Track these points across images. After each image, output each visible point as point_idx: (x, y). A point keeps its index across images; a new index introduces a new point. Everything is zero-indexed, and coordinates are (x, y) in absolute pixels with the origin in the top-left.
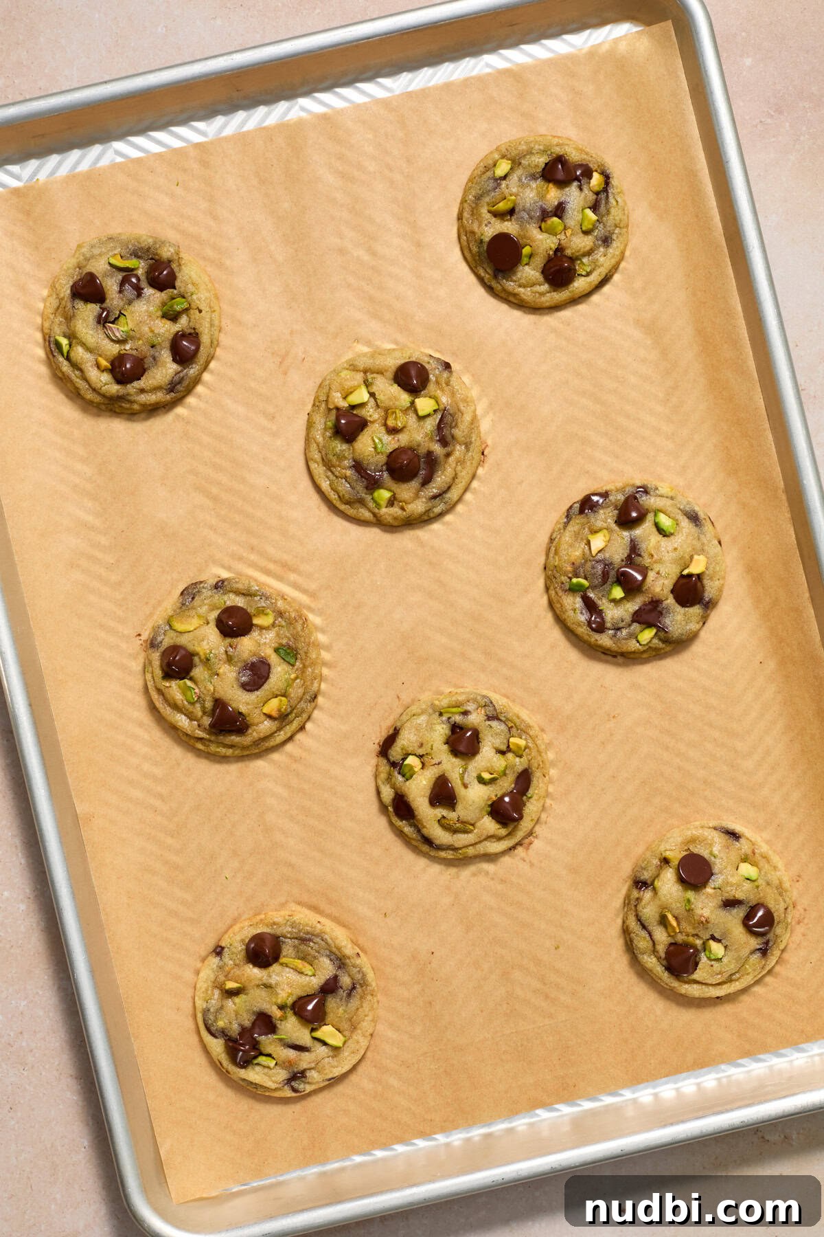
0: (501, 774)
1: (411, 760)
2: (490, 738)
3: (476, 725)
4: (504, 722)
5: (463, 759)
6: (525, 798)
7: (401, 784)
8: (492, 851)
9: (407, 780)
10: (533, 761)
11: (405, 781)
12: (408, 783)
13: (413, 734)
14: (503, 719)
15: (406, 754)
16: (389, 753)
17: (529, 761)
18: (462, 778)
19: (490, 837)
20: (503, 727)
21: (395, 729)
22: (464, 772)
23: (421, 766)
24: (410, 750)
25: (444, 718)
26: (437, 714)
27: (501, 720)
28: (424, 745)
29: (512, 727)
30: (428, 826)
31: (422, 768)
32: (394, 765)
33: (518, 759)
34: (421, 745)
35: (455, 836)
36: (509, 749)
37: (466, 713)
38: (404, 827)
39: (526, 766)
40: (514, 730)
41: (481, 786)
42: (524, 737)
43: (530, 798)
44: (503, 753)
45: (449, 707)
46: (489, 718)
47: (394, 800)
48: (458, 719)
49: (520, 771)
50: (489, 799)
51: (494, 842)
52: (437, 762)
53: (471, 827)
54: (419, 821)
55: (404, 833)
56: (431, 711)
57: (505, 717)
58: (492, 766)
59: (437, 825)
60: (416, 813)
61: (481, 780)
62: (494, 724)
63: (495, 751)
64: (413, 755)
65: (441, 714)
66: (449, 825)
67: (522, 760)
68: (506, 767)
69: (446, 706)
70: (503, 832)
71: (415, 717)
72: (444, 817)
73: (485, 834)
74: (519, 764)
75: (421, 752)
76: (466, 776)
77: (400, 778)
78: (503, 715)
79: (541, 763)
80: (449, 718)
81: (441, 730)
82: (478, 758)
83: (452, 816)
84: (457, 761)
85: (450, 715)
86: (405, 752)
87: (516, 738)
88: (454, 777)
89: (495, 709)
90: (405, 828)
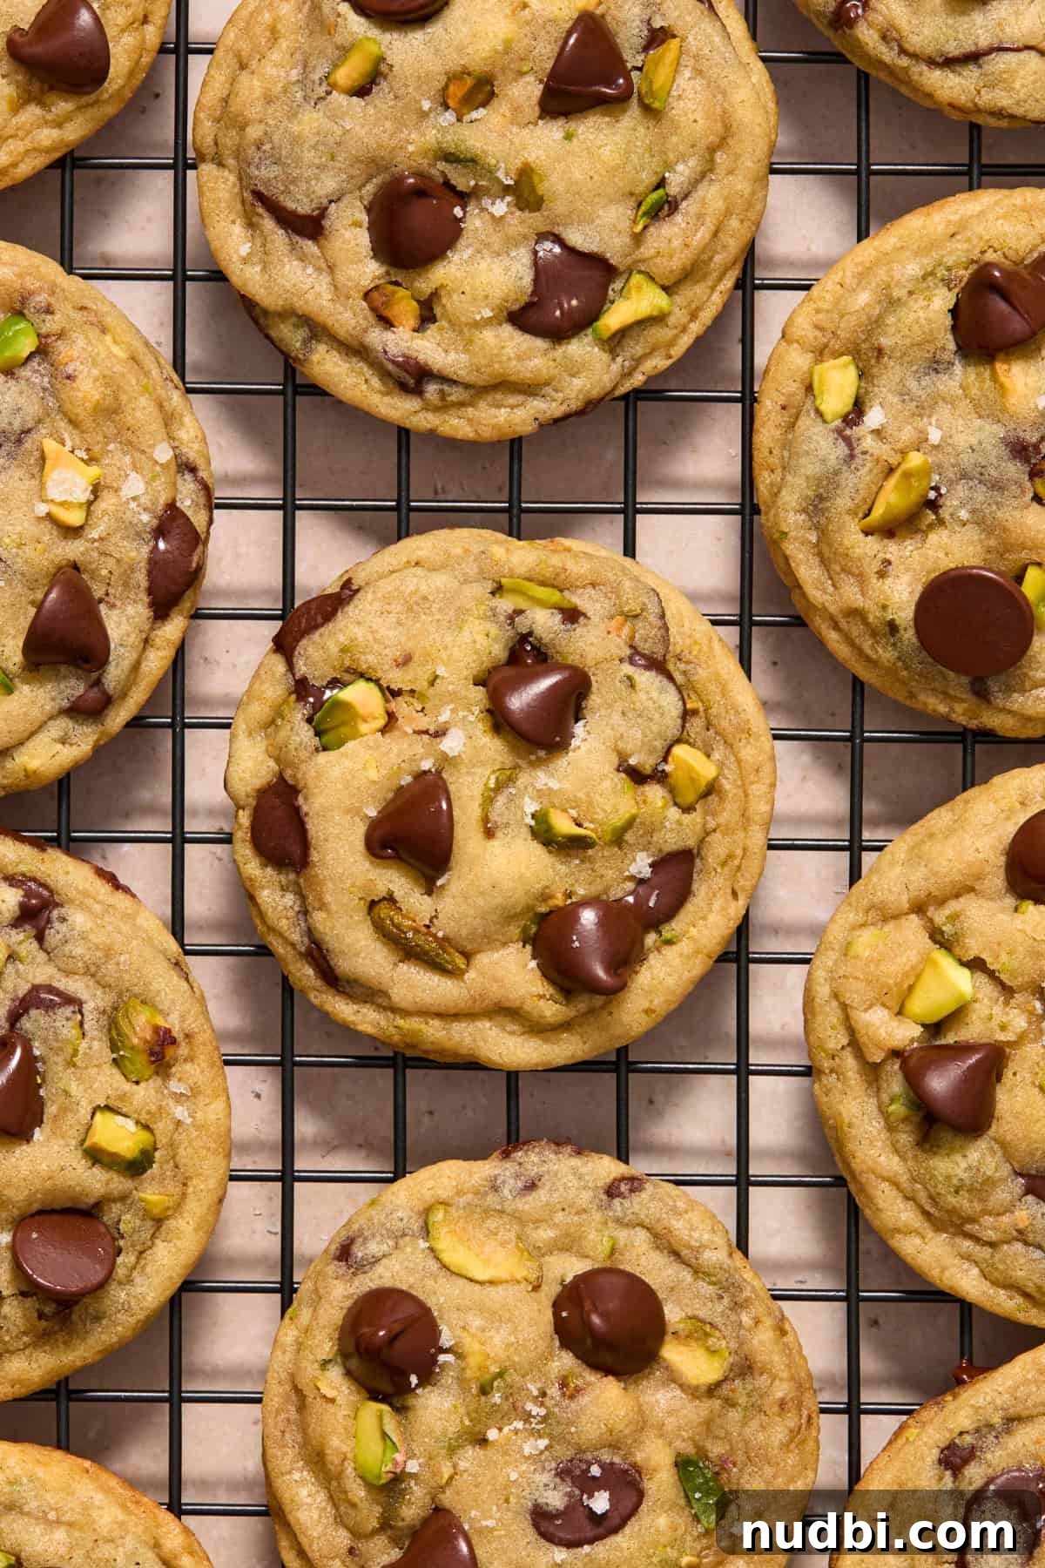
0: (608, 838)
1: (359, 694)
2: (616, 718)
3: (590, 662)
4: (679, 689)
5: (514, 749)
6: (651, 939)
7: (303, 754)
8: (496, 1058)
9: (325, 749)
10: (717, 836)
11: (317, 750)
12: (323, 757)
13: (393, 619)
14: (679, 678)
15: (348, 670)
16: (299, 649)
17: (708, 834)
18: (489, 800)
19: (506, 1012)
20: (670, 702)
21: (347, 584)
22: (499, 788)
23: (381, 722)
24: (367, 661)
25: (506, 604)
26: (490, 586)
27: (671, 678)
28: (412, 665)
29: (695, 712)
30: (334, 907)
31: (384, 730)
32: (301, 688)
33: (674, 813)
34: (405, 661)
35: (403, 967)
36: (660, 777)
37: (572, 615)
38: (263, 888)
39: (691, 843)
40: (696, 725)
41: (537, 849)
42: (717, 756)
43: (669, 942)
44: (638, 777)
45: (530, 579)
46: (635, 655)
47: (263, 794)
48: (543, 622)
49: (668, 848)
50: (545, 896)
51: (512, 1033)
52: (432, 730)
53: (460, 961)
54: (314, 882)
55: (256, 904)
56: (472, 570)
57: (684, 673)
58: (590, 803)
59: (360, 915)
60: (314, 856)
61: (543, 834)
62: (647, 680)
63: (616, 762)
64: (369, 680)
65: (498, 590)
66: (397, 927)
67: (687, 818)
68: (630, 824)
69: (522, 570)
70: (551, 1010)
71: (419, 571)
72: (390, 899)
73: (495, 992)
74: (677, 829)
75: (396, 679)
76: (501, 800)
77: (305, 734)
78: (682, 666)
79: (739, 852)
80: (519, 612)
81: (481, 638)
82: (562, 763)
83: (415, 902)
84: (494, 749)
85: (521, 603)
86: (347, 663)
87: (693, 750)
88: (466, 792)
89: (665, 639)
90: (266, 892)
